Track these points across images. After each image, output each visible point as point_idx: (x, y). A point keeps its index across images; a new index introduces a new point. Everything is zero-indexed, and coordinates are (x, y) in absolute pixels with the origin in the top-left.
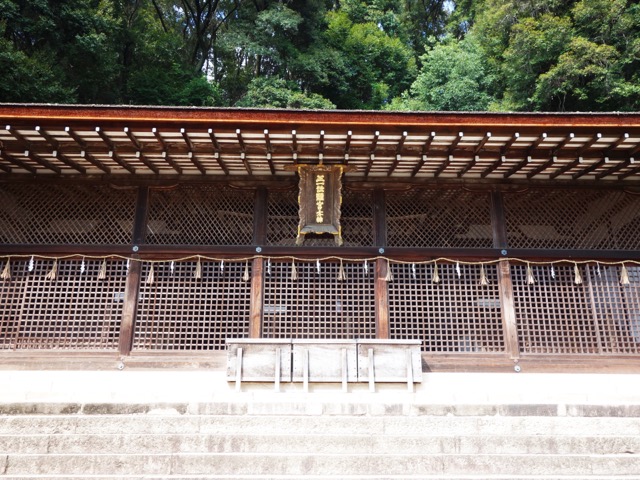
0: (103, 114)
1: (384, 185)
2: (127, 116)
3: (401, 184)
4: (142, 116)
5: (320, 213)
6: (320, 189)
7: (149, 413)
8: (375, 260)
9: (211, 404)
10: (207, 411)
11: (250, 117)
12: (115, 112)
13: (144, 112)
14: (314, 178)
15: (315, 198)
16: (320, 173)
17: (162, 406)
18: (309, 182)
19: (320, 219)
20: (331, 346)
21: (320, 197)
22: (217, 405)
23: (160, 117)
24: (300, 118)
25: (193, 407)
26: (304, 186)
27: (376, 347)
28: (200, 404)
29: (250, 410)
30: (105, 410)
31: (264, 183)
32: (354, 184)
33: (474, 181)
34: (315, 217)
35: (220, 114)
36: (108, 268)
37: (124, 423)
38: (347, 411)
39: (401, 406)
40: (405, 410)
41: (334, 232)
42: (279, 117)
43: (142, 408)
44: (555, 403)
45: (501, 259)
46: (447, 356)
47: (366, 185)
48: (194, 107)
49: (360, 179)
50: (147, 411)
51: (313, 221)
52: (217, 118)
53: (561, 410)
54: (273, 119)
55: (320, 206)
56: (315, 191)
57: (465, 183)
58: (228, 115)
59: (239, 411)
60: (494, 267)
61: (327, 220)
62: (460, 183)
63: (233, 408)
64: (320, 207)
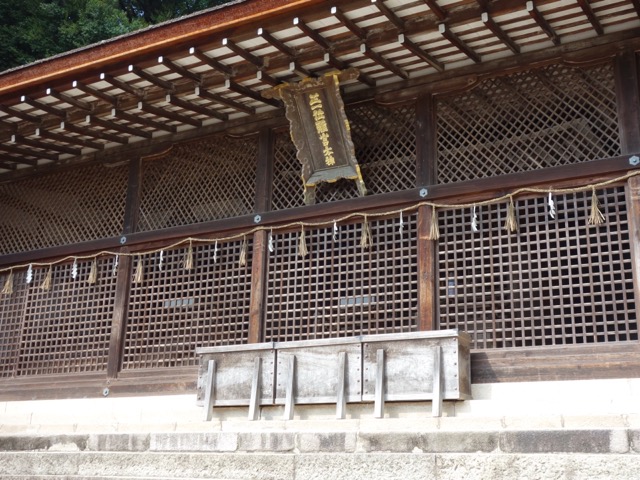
0: (20, 79)
1: (431, 87)
2: (41, 74)
3: (459, 80)
4: (55, 70)
5: (328, 151)
6: (319, 115)
7: (51, 448)
8: (416, 210)
9: (111, 436)
10: (107, 446)
11: (165, 36)
12: (30, 71)
13: (56, 64)
14: (306, 101)
15: (316, 130)
16: (312, 91)
17: (62, 439)
18: (301, 108)
19: (330, 161)
20: (327, 349)
21: (322, 127)
22: (117, 436)
23: (73, 65)
24: (222, 19)
25: (93, 442)
26: (296, 115)
27: (390, 346)
28: (100, 437)
29: (153, 445)
30: (10, 445)
31: (269, 123)
32: (387, 97)
33: (584, 45)
34: (322, 159)
35: (132, 42)
36: (99, 269)
37: (8, 461)
38: (268, 446)
39: (343, 436)
40: (349, 442)
41: (352, 177)
42: (198, 25)
43: (43, 443)
44: (608, 429)
45: (630, 174)
46: (528, 353)
47: (404, 93)
48: (103, 42)
49: (398, 86)
50: (48, 448)
51: (323, 165)
52: (129, 49)
53: (618, 441)
54: (191, 30)
55: (325, 139)
56: (312, 120)
57: (567, 51)
58: (140, 40)
59: (140, 446)
60: (621, 189)
61: (341, 160)
62: (559, 53)
63: (134, 442)
64: (326, 143)
